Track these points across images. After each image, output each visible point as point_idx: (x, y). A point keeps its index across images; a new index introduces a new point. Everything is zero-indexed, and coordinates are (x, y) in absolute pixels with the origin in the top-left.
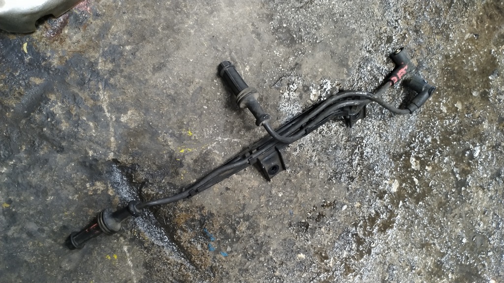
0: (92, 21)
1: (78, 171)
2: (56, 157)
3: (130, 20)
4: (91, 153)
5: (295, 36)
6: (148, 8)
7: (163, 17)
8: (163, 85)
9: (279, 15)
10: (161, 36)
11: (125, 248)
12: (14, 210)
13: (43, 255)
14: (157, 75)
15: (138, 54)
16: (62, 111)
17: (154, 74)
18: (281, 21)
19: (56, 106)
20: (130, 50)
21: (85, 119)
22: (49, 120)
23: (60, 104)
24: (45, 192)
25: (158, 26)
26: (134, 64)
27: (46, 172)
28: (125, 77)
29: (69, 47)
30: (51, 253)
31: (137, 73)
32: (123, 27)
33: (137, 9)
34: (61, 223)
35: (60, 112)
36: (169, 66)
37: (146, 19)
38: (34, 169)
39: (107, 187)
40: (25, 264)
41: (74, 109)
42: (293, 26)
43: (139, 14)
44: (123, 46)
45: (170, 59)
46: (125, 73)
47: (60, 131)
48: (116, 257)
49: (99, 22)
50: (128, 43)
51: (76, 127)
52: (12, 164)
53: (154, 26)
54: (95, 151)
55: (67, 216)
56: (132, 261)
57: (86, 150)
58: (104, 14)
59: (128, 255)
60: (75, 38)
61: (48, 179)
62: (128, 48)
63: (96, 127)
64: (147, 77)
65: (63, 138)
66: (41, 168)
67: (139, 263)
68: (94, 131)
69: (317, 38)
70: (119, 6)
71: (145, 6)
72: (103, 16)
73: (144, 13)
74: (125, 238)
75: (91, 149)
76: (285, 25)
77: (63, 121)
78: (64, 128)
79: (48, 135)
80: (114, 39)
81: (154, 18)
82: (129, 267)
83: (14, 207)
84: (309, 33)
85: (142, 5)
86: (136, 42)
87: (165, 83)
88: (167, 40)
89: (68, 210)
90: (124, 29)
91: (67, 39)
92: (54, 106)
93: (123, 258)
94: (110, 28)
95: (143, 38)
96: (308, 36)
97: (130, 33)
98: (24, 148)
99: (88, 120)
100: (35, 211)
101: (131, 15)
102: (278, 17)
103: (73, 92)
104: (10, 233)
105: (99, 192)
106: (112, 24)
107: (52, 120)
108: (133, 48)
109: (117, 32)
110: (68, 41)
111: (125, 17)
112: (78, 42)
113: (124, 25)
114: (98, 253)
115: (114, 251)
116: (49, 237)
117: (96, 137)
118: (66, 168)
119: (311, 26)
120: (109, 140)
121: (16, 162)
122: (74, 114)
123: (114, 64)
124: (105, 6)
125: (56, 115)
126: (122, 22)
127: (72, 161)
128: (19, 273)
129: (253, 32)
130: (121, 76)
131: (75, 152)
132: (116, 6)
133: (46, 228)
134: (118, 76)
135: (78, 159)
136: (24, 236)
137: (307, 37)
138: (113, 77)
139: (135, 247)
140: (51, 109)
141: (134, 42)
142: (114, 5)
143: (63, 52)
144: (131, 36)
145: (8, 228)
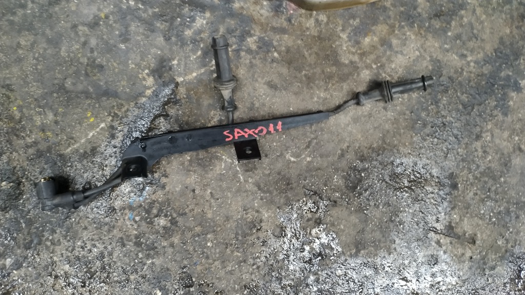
0: (283, 18)
1: (155, 59)
2: (159, 37)
3: (299, 47)
4: (175, 62)
5: (359, 188)
6: (316, 56)
7: (315, 70)
8: (259, 95)
9: (368, 166)
10: (299, 75)
11: (103, 125)
12: (101, 23)
13: (71, 60)
14: (266, 87)
15: (275, 65)
16: (200, 27)
17: (264, 84)
18: (364, 170)
19: (202, 20)
20: (275, 57)
21: (202, 46)
22: (188, 19)
23: (205, 22)
24: (126, 40)
25: (305, 70)
26: (265, 65)
27: (143, 34)
28: (251, 62)
29: (254, 11)
30: (75, 66)
31: (258, 70)
32: (290, 43)
33: (311, 48)
34: (105, 63)
35: (198, 25)
36: (277, 93)
37: (306, 58)
38: (142, 24)
39: (152, 88)
40: (58, 50)
41: (206, 35)
42: (366, 183)
43: (307, 51)
44: (276, 50)
45: (284, 91)
46: (254, 61)
47: (182, 32)
48: (92, 120)
49: (285, 24)
50: (279, 53)
51: (191, 42)
52: (139, 7)
53: (304, 67)
54: (179, 65)
55: (112, 65)
56: (93, 136)
57: (175, 58)
58: (293, 25)
59: (98, 130)
60: (262, 12)
61: (139, 38)
62: (276, 54)
63: (198, 58)
64: (259, 79)
65: (178, 36)
66: (146, 30)
67: (94, 143)
68: (195, 57)
69: (368, 209)
70: (305, 33)
71: (316, 53)
72: (292, 25)
73: (310, 55)
74: (112, 121)
75: (178, 61)
76: (363, 175)
77: (192, 30)
78: (186, 33)
79: (175, 23)
80: (277, 41)
81: (310, 65)
82: (87, 135)
83: (104, 22)
84: (368, 200)
85: (316, 51)
86: (284, 59)
87: (262, 96)
88: (298, 82)
89: (118, 64)
90: (289, 45)
91: (259, 6)
92: (201, 19)
93: (92, 127)
94: (284, 34)
95: (290, 63)
96: (365, 200)
97: (288, 51)
98: (157, 10)
99: (202, 49)
100: (107, 39)
101: (303, 45)
102: (367, 165)
103: (219, 28)
104: (80, 28)
105: (144, 83)
106: (288, 34)
107: (189, 22)
108: (277, 59)
109: (284, 41)
110: (258, 8)
111: (299, 42)
112: (261, 15)
113: (292, 44)
114: (89, 104)
115: (96, 117)
116: (88, 59)
117: (190, 60)
118: (153, 48)
119: (375, 199)
120: (193, 72)
121: (142, 9)
122: (202, 36)
123: (257, 49)
124: (300, 23)
125: (195, 22)
126: (294, 41)
127: (162, 50)
128: (48, 48)
129: (342, 150)
130: (250, 59)
131: (171, 49)
132: (304, 31)
133: (96, 53)
134: (249, 57)
135: (165, 54)
136: (83, 39)
137: (363, 200)
138: (246, 53)
139: (107, 133)
140: (198, 18)
141: (283, 57)
142: (304, 29)
143: (248, 8)
144: (287, 53)
145: (84, 24)
